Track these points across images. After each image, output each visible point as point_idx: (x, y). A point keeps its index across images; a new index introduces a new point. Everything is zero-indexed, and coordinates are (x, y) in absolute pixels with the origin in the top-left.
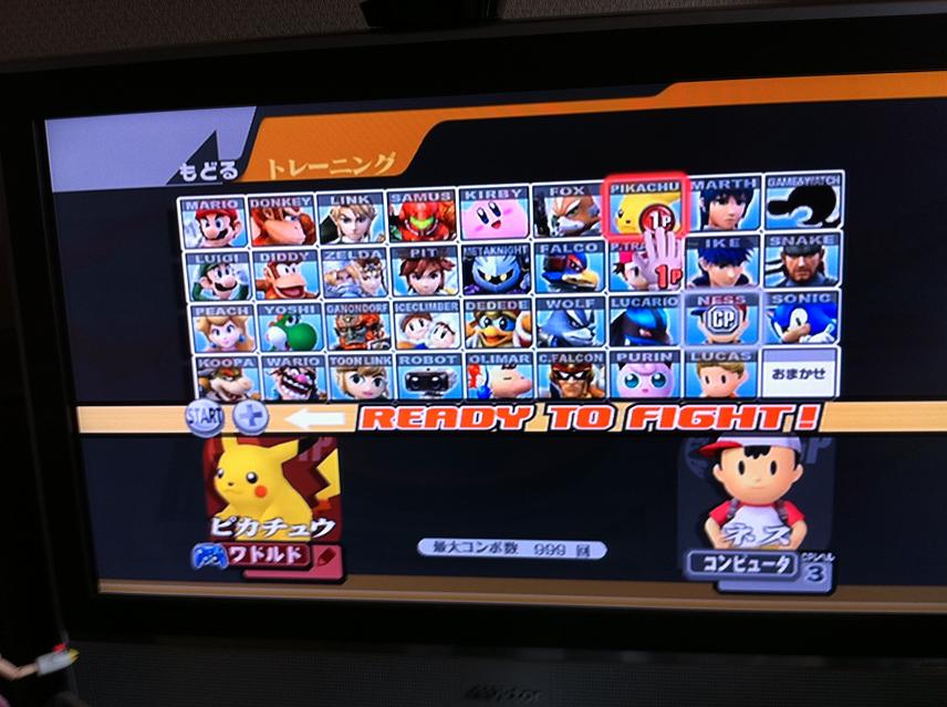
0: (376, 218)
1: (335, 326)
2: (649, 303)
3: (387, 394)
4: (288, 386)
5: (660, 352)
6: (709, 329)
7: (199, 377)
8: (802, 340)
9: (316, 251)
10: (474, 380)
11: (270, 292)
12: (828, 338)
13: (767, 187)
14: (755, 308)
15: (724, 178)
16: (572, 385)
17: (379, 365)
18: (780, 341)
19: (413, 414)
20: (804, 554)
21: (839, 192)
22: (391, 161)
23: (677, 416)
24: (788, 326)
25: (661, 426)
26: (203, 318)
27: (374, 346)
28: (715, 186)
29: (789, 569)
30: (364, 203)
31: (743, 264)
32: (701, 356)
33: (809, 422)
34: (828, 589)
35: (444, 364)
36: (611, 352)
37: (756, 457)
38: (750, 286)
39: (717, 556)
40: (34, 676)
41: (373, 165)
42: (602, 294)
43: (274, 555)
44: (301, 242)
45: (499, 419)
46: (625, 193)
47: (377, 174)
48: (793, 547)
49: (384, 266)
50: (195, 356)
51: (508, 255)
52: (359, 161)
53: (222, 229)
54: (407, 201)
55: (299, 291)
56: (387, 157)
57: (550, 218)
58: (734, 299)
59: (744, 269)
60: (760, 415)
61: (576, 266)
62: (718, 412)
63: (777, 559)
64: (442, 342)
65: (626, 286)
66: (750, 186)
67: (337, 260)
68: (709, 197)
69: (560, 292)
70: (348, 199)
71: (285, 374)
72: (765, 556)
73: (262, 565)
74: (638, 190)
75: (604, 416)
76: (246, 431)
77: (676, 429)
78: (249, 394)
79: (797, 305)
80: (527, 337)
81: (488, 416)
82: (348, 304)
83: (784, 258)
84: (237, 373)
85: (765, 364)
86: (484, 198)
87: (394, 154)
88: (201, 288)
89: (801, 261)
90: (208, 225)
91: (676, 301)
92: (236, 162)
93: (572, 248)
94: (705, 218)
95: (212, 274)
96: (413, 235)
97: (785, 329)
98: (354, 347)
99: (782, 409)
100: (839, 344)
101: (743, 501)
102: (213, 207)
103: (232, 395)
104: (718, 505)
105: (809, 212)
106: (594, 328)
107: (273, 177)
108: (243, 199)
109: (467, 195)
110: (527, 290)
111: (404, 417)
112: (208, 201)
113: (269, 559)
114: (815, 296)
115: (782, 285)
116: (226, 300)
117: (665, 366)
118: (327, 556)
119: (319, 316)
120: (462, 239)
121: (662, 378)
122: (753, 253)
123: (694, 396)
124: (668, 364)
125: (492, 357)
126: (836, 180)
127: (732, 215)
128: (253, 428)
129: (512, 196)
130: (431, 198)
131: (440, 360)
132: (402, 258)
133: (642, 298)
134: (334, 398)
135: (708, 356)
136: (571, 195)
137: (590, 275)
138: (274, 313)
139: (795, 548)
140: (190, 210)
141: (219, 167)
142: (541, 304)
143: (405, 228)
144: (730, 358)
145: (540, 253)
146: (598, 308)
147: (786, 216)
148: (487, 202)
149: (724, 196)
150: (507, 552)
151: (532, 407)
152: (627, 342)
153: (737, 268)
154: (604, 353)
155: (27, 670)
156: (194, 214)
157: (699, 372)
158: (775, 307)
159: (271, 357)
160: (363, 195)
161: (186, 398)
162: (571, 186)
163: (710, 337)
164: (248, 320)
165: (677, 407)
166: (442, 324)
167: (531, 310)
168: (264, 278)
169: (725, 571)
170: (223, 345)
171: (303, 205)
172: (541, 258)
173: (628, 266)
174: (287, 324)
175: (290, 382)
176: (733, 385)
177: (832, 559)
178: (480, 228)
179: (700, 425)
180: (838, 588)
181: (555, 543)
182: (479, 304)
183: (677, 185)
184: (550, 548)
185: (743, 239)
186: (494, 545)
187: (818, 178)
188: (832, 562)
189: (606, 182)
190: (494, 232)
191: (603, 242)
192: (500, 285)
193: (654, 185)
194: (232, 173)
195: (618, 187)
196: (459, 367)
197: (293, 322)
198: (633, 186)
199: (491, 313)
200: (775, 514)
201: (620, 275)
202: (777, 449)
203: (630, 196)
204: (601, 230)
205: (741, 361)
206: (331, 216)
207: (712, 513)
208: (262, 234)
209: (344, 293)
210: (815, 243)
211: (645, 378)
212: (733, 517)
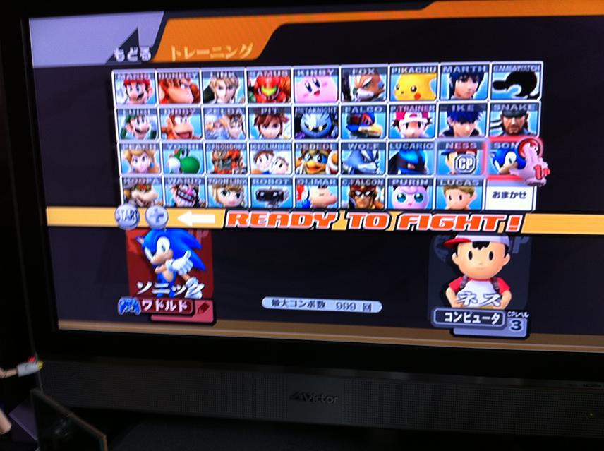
0: (239, 88)
1: (211, 157)
3: (244, 203)
4: (182, 198)
5: (420, 179)
7: (124, 190)
8: (512, 172)
9: (200, 109)
10: (300, 195)
11: (170, 135)
13: (493, 71)
14: (482, 151)
15: (466, 65)
16: (363, 200)
17: (239, 184)
19: (260, 216)
20: (509, 312)
21: (539, 76)
22: (250, 50)
23: (430, 221)
24: (503, 163)
25: (420, 227)
26: (127, 152)
27: (236, 172)
28: (459, 70)
29: (500, 322)
30: (232, 77)
31: (476, 122)
32: (446, 182)
33: (514, 226)
34: (525, 335)
35: (282, 185)
36: (389, 179)
37: (480, 248)
38: (480, 137)
39: (453, 312)
41: (238, 52)
42: (384, 140)
43: (170, 306)
44: (191, 102)
45: (316, 221)
46: (401, 73)
47: (241, 58)
48: (503, 307)
49: (243, 120)
50: (121, 176)
51: (323, 114)
52: (229, 48)
53: (140, 92)
54: (260, 77)
55: (188, 135)
56: (248, 45)
57: (352, 89)
58: (469, 145)
59: (476, 125)
60: (483, 222)
61: (368, 121)
62: (456, 219)
63: (491, 315)
64: (280, 170)
65: (399, 135)
66: (482, 71)
67: (213, 115)
68: (455, 77)
69: (358, 138)
71: (179, 189)
72: (484, 313)
73: (163, 312)
74: (410, 71)
75: (383, 220)
76: (153, 226)
77: (429, 230)
78: (156, 202)
79: (510, 150)
80: (335, 168)
81: (308, 219)
82: (220, 144)
83: (502, 119)
84: (148, 187)
85: (488, 188)
86: (310, 75)
87: (252, 45)
88: (126, 131)
89: (513, 121)
90: (131, 90)
91: (432, 147)
92: (150, 48)
93: (366, 109)
94: (452, 91)
95: (134, 122)
96: (263, 98)
97: (501, 165)
98: (224, 172)
99: (499, 217)
101: (470, 276)
102: (135, 78)
103: (144, 203)
104: (453, 280)
105: (519, 88)
106: (378, 162)
107: (174, 59)
108: (154, 73)
109: (299, 73)
110: (336, 136)
111: (255, 219)
112: (132, 74)
113: (167, 308)
116: (142, 139)
117: (423, 189)
118: (204, 308)
119: (201, 151)
120: (295, 102)
121: (421, 197)
122: (482, 115)
123: (441, 208)
124: (425, 187)
125: (312, 181)
126: (537, 68)
127: (470, 90)
128: (158, 224)
129: (327, 74)
130: (275, 75)
131: (279, 182)
132: (256, 114)
133: (410, 143)
134: (210, 205)
135: (451, 182)
136: (366, 74)
137: (377, 127)
138: (172, 149)
139: (504, 308)
140: (120, 80)
141: (139, 52)
142: (345, 146)
143: (258, 93)
144: (465, 184)
145: (344, 113)
146: (381, 150)
147: (504, 91)
148: (311, 78)
149: (465, 77)
150: (319, 307)
151: (337, 214)
152: (399, 172)
153: (471, 124)
154: (384, 180)
155: (11, 373)
156: (123, 83)
157: (445, 193)
159: (170, 178)
161: (116, 203)
162: (367, 69)
164: (156, 154)
165: (430, 215)
166: (280, 158)
167: (338, 149)
168: (167, 126)
169: (458, 322)
170: (139, 169)
172: (345, 116)
173: (401, 122)
174: (181, 155)
176: (468, 202)
177: (527, 316)
178: (306, 95)
179: (444, 227)
180: (531, 334)
181: (350, 302)
182: (304, 146)
183: (435, 69)
184: (346, 305)
185: (476, 106)
186: (311, 302)
187: (525, 67)
188: (527, 318)
189: (389, 66)
190: (316, 98)
191: (386, 106)
192: (318, 133)
193: (420, 68)
194: (147, 56)
195: (396, 70)
196: (291, 187)
197: (185, 155)
198: (406, 69)
199: (312, 152)
200: (491, 286)
201: (396, 127)
202: (494, 244)
203: (404, 76)
204: (385, 98)
205: (472, 186)
206: (211, 86)
207: (450, 284)
208: (165, 97)
209: (217, 136)
210: (523, 110)
211: (410, 196)
212: (464, 287)
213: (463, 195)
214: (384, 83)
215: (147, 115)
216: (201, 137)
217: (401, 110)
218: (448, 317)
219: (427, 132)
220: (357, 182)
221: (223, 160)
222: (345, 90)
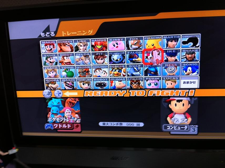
0: (88, 46)
1: (78, 71)
3: (91, 88)
4: (67, 86)
5: (156, 77)
6: (168, 72)
7: (46, 84)
8: (190, 74)
9: (74, 53)
10: (112, 84)
11: (63, 63)
12: (196, 74)
13: (182, 38)
14: (179, 67)
15: (172, 36)
16: (135, 85)
17: (89, 81)
18: (185, 75)
19: (97, 92)
20: (191, 125)
21: (199, 39)
22: (92, 32)
23: (160, 93)
24: (187, 71)
25: (157, 95)
26: (47, 70)
27: (88, 76)
29: (187, 129)
30: (85, 42)
31: (176, 56)
32: (166, 78)
33: (192, 94)
34: (196, 133)
36: (144, 78)
37: (179, 102)
39: (170, 126)
40: (8, 154)
41: (87, 33)
42: (142, 64)
43: (64, 126)
44: (70, 51)
45: (118, 94)
46: (148, 39)
47: (88, 35)
48: (188, 123)
49: (90, 57)
50: (45, 79)
51: (120, 54)
52: (84, 32)
53: (51, 48)
54: (96, 41)
55: (69, 63)
56: (91, 30)
57: (130, 45)
58: (174, 65)
59: (176, 57)
60: (180, 92)
61: (136, 57)
62: (170, 92)
63: (184, 126)
64: (104, 75)
65: (148, 62)
68: (168, 40)
70: (81, 41)
71: (67, 83)
72: (182, 126)
73: (62, 128)
74: (151, 38)
75: (143, 92)
76: (57, 97)
77: (160, 96)
78: (58, 88)
79: (189, 66)
80: (124, 74)
82: (81, 66)
83: (186, 55)
84: (55, 83)
85: (181, 80)
86: (114, 41)
87: (92, 30)
88: (46, 62)
89: (190, 56)
90: (47, 47)
92: (54, 32)
94: (167, 45)
95: (49, 59)
96: (97, 50)
97: (186, 72)
98: (83, 76)
99: (185, 91)
100: (199, 75)
101: (176, 113)
102: (49, 43)
103: (54, 88)
104: (170, 114)
105: (192, 44)
106: (140, 72)
107: (63, 36)
108: (56, 41)
109: (110, 40)
111: (95, 93)
112: (47, 41)
113: (63, 127)
114: (193, 64)
115: (186, 61)
116: (52, 65)
118: (77, 126)
119: (74, 69)
120: (109, 51)
121: (157, 84)
122: (179, 54)
123: (165, 88)
124: (158, 80)
125: (116, 79)
127: (174, 45)
128: (59, 96)
129: (121, 40)
130: (101, 41)
131: (104, 80)
132: (94, 55)
134: (78, 89)
135: (168, 78)
136: (135, 40)
137: (140, 59)
138: (64, 68)
140: (43, 44)
141: (50, 33)
142: (128, 66)
143: (95, 48)
144: (173, 79)
145: (128, 54)
146: (141, 67)
147: (186, 45)
149: (172, 40)
150: (120, 125)
151: (126, 91)
152: (148, 75)
153: (175, 57)
155: (6, 153)
156: (44, 45)
157: (165, 82)
158: (184, 67)
159: (63, 79)
160: (85, 40)
161: (44, 89)
162: (135, 38)
163: (168, 74)
164: (57, 70)
165: (160, 90)
166: (104, 71)
167: (125, 67)
168: (61, 60)
169: (172, 129)
170: (51, 76)
171: (70, 42)
172: (128, 55)
173: (149, 57)
175: (68, 85)
176: (174, 85)
178: (113, 48)
179: (166, 95)
180: (199, 133)
181: (132, 123)
182: (113, 66)
183: (160, 37)
184: (130, 124)
185: (176, 50)
186: (117, 123)
187: (194, 36)
188: (197, 127)
189: (143, 37)
190: (116, 48)
193: (155, 37)
194: (53, 35)
195: (146, 38)
196: (108, 81)
197: (68, 71)
198: (150, 37)
199: (116, 68)
200: (184, 116)
201: (147, 59)
202: (184, 100)
203: (149, 40)
204: (142, 48)
205: (176, 79)
206: (77, 45)
207: (169, 116)
208: (60, 50)
209: (80, 64)
210: (193, 51)
211: (153, 84)
212: (174, 116)
213: (172, 83)
214: (142, 43)
215: (54, 56)
218: (168, 128)
220: (133, 79)
222: (128, 46)
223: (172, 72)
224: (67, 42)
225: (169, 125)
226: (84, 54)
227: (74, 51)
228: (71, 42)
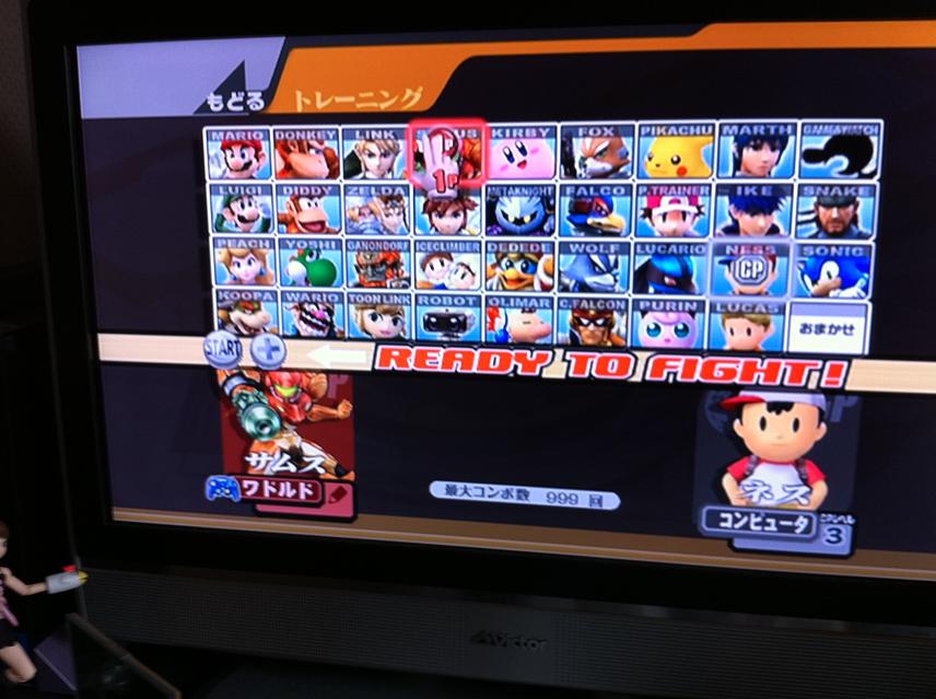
0: (400, 155)
1: (356, 263)
2: (675, 251)
3: (405, 334)
4: (306, 321)
5: (684, 301)
6: (737, 280)
7: (218, 308)
8: (832, 294)
9: (339, 186)
11: (292, 226)
12: (859, 294)
13: (802, 134)
14: (784, 260)
15: (759, 124)
16: (592, 332)
17: (398, 304)
18: (809, 294)
19: (430, 355)
20: (824, 515)
21: (876, 142)
22: (418, 96)
23: (699, 368)
24: (818, 278)
25: (683, 376)
26: (224, 251)
27: (394, 285)
28: (749, 131)
29: (808, 530)
30: (389, 138)
31: (775, 213)
33: (835, 379)
34: (846, 552)
35: (464, 306)
36: (634, 301)
37: (778, 413)
38: (782, 236)
39: (732, 513)
41: (398, 100)
42: (627, 239)
43: (286, 490)
44: (324, 176)
45: (515, 364)
46: (656, 135)
47: (404, 108)
48: (813, 507)
49: (406, 204)
50: (215, 287)
51: (532, 196)
52: (386, 94)
53: (246, 160)
55: (320, 226)
56: (415, 90)
59: (775, 218)
60: (785, 370)
61: (602, 209)
62: (741, 366)
63: (794, 518)
64: (462, 283)
65: (652, 232)
66: (786, 133)
67: (359, 195)
68: (742, 142)
69: (586, 236)
70: (374, 133)
71: (305, 310)
72: (783, 515)
73: (275, 500)
74: (670, 132)
75: (624, 364)
76: (263, 365)
77: (698, 382)
78: (267, 329)
79: (829, 258)
80: (548, 281)
81: (505, 360)
82: (369, 241)
83: (818, 210)
84: (256, 306)
85: (793, 317)
86: (511, 137)
87: (421, 89)
88: (223, 219)
89: (834, 213)
90: (232, 156)
91: (704, 249)
92: (263, 93)
93: (599, 191)
94: (738, 164)
95: (236, 206)
97: (814, 282)
98: (373, 284)
99: (809, 365)
100: (871, 300)
101: (762, 457)
102: (238, 138)
103: (250, 329)
104: (735, 461)
105: (844, 162)
106: (617, 274)
107: (300, 109)
108: (268, 131)
109: (494, 133)
110: (552, 232)
111: (421, 358)
112: (234, 132)
113: (281, 494)
114: (848, 249)
115: (815, 236)
116: (248, 232)
117: (689, 316)
118: (339, 494)
119: (339, 252)
120: (487, 178)
121: (686, 329)
122: (785, 202)
123: (716, 347)
124: (692, 314)
125: (512, 301)
126: (874, 130)
127: (765, 162)
128: (270, 362)
129: (539, 136)
131: (459, 301)
133: (668, 245)
134: (351, 336)
135: (734, 307)
136: (601, 136)
137: (616, 219)
138: (295, 247)
139: (815, 508)
140: (216, 140)
141: (246, 98)
142: (565, 249)
144: (757, 310)
145: (565, 196)
146: (622, 254)
147: (821, 165)
148: (513, 141)
149: (759, 142)
150: (519, 498)
151: (550, 353)
152: (651, 290)
153: (768, 217)
154: (627, 301)
155: (37, 588)
156: (220, 144)
157: (724, 323)
159: (290, 292)
160: (388, 130)
161: (204, 328)
162: (601, 127)
163: (737, 287)
164: (269, 254)
165: (699, 358)
166: (462, 264)
167: (553, 253)
168: (286, 211)
169: (741, 528)
170: (243, 277)
171: (328, 138)
172: (567, 201)
173: (656, 212)
174: (308, 258)
175: (309, 318)
176: (758, 338)
177: (851, 522)
178: (504, 168)
179: (723, 378)
180: (857, 551)
181: (568, 492)
182: (501, 245)
183: (710, 129)
184: (563, 497)
185: (775, 187)
186: (507, 491)
187: (855, 127)
188: (852, 525)
189: (637, 124)
190: (520, 172)
191: (631, 186)
192: (523, 226)
193: (686, 128)
194: (258, 104)
195: (648, 129)
196: (478, 309)
197: (314, 257)
198: (664, 129)
199: (512, 256)
200: (795, 473)
201: (647, 220)
202: (801, 406)
203: (661, 139)
204: (629, 173)
205: (768, 313)
206: (356, 151)
207: (729, 469)
208: (286, 167)
209: (365, 229)
210: (850, 195)
211: (668, 327)
212: (751, 472)
213: (753, 327)
214: (630, 149)
215: (257, 194)
216: (340, 230)
217: (655, 192)
218: (725, 520)
219: (696, 229)
220: (584, 304)
221: (373, 266)
223: (752, 281)
224: (316, 135)
225: (729, 509)
226: (380, 192)
227: (341, 176)
228: (331, 136)
